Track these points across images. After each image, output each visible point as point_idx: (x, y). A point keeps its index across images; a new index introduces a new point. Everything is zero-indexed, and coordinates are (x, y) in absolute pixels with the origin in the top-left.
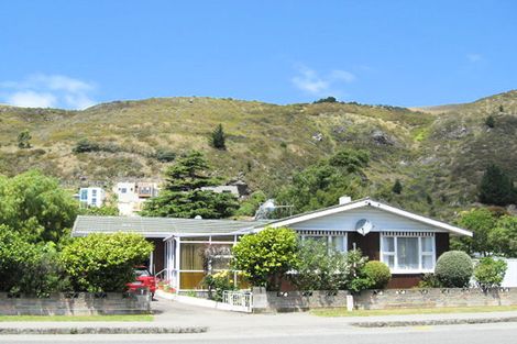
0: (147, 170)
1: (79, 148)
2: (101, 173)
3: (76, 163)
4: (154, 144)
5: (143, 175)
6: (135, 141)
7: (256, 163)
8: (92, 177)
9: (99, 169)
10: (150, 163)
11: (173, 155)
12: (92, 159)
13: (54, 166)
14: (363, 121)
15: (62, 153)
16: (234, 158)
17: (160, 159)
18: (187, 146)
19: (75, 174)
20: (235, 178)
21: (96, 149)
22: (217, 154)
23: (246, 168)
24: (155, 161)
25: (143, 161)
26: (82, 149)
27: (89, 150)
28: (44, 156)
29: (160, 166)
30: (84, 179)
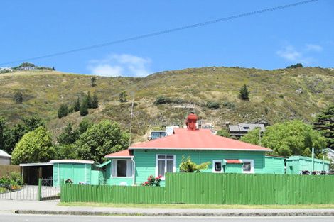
0: (203, 114)
1: (158, 101)
2: (175, 117)
3: (158, 111)
4: (203, 98)
5: (201, 118)
6: (192, 96)
7: (269, 109)
8: (169, 119)
9: (172, 114)
10: (204, 110)
11: (218, 104)
12: (167, 108)
13: (144, 113)
14: (328, 79)
15: (148, 105)
16: (256, 106)
17: (210, 108)
18: (225, 99)
19: (158, 117)
20: (260, 119)
21: (169, 102)
22: (245, 103)
23: (264, 112)
24: (207, 109)
25: (200, 109)
26: (160, 102)
27: (164, 103)
28: (137, 107)
29: (211, 112)
30: (164, 121)
